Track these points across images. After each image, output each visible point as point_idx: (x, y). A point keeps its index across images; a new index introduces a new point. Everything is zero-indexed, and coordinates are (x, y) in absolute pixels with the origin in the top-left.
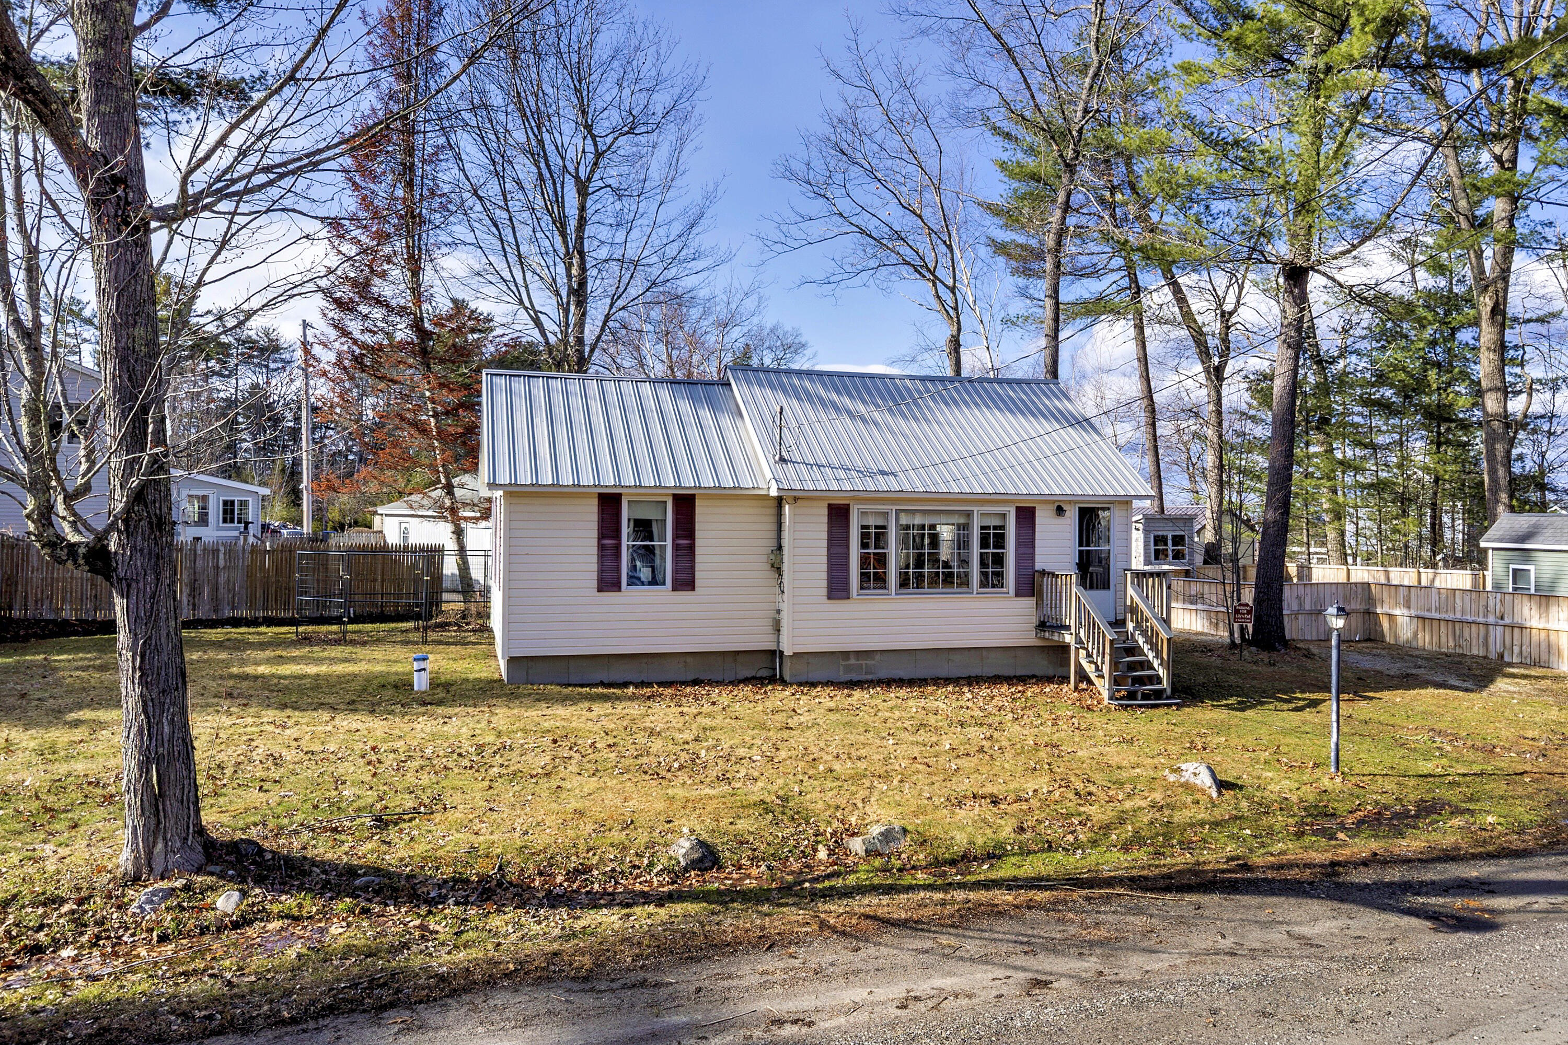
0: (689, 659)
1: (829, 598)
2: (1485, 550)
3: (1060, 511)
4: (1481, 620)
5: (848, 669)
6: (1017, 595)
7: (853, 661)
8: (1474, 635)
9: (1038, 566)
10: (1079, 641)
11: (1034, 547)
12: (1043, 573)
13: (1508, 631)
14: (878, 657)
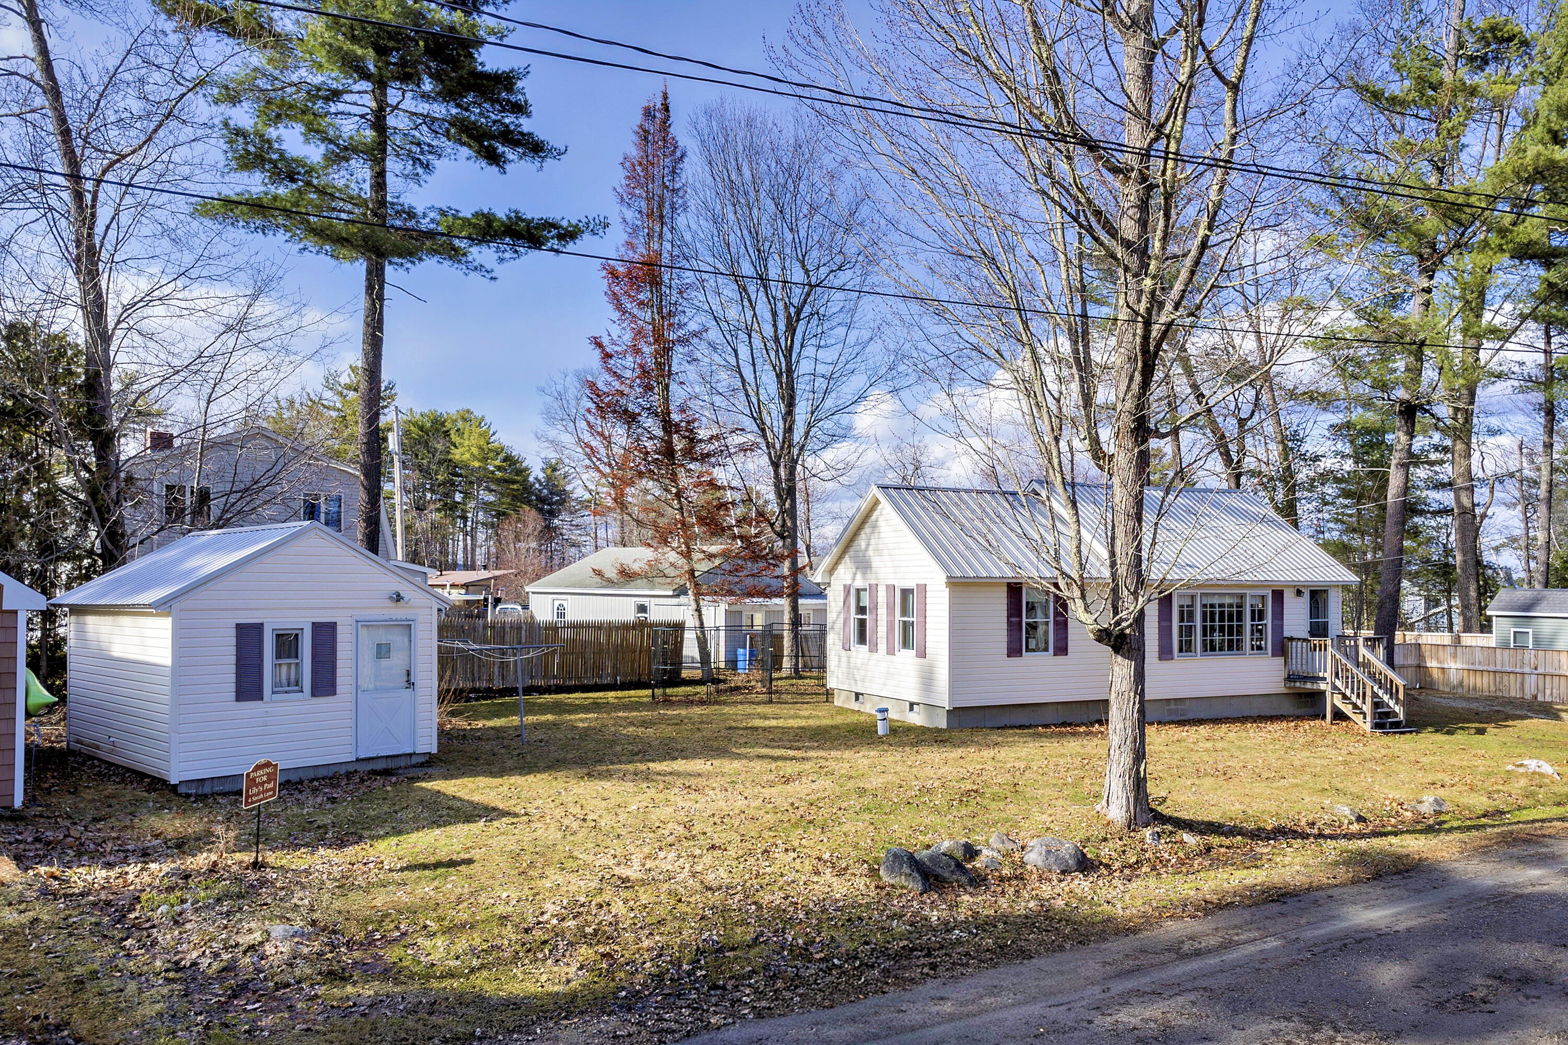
0: (1060, 707)
1: (1160, 659)
2: (1491, 617)
3: (1299, 593)
4: (1518, 670)
5: (1170, 712)
6: (1273, 655)
7: (1173, 706)
8: (1512, 682)
9: (1286, 634)
10: (1335, 687)
11: (1282, 619)
12: (1291, 639)
13: (1541, 678)
14: (1188, 702)
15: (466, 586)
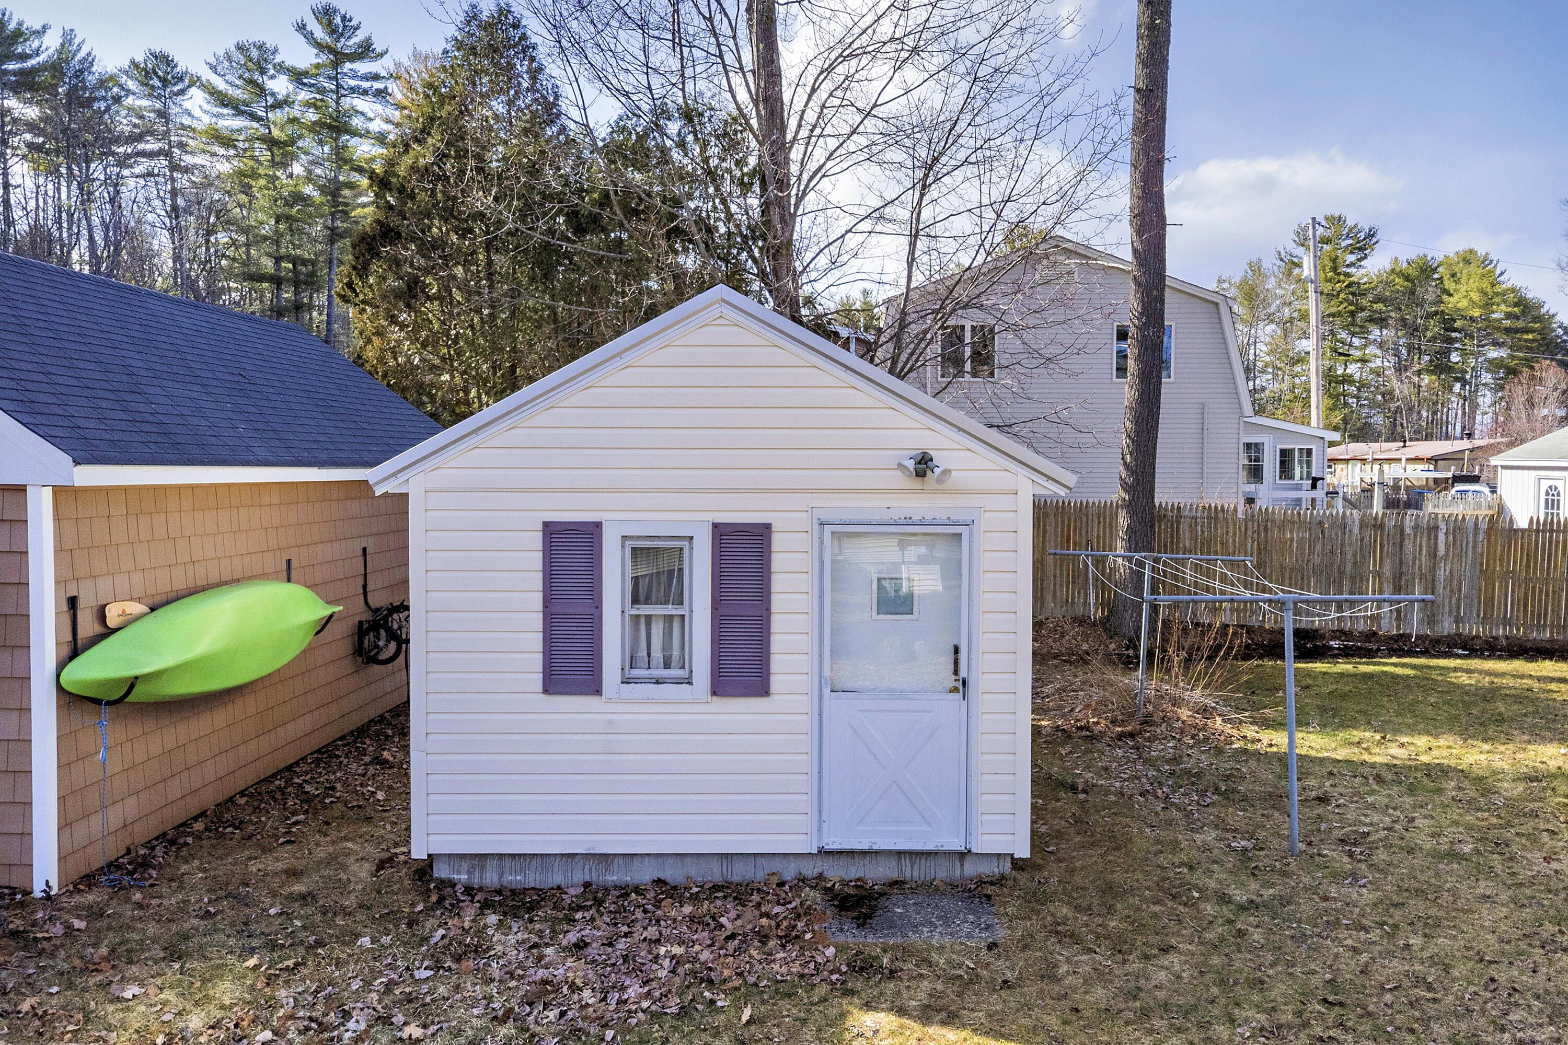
15: (1435, 460)
